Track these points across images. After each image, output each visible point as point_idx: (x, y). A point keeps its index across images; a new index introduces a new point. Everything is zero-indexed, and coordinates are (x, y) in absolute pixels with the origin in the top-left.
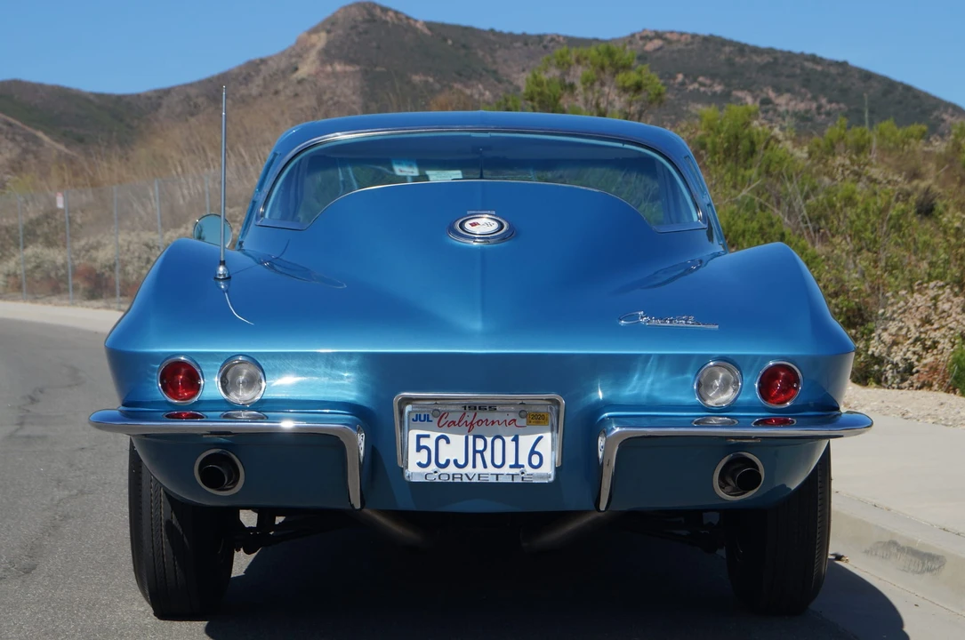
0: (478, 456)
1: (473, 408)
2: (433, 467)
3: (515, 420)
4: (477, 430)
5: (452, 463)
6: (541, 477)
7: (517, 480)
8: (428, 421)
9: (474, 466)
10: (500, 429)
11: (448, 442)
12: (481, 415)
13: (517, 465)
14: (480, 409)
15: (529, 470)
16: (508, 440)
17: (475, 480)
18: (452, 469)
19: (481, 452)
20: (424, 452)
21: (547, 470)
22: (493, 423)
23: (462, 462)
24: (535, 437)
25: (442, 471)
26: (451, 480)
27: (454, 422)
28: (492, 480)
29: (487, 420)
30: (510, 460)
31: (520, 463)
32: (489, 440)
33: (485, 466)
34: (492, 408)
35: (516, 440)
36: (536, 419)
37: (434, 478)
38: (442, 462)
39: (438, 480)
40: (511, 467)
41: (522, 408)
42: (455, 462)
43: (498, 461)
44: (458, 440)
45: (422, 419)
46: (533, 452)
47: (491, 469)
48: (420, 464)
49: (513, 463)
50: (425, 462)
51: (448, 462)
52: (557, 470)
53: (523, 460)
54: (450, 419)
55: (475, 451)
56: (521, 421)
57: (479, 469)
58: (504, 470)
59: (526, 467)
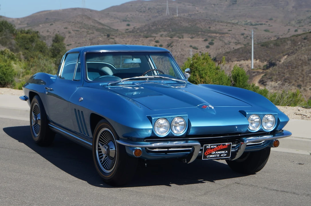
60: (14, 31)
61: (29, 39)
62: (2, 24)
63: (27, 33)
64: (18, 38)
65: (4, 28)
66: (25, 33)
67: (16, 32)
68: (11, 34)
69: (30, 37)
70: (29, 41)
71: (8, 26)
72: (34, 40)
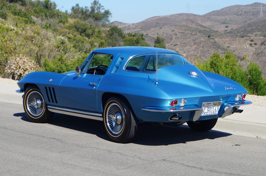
1: (208, 104)
4: (209, 107)
6: (217, 113)
7: (214, 114)
8: (203, 106)
10: (211, 107)
12: (209, 105)
15: (215, 113)
16: (212, 108)
17: (209, 115)
18: (206, 114)
21: (217, 112)
23: (207, 112)
24: (216, 107)
28: (211, 115)
30: (213, 112)
32: (210, 108)
34: (210, 104)
35: (213, 108)
36: (215, 105)
38: (205, 113)
39: (205, 116)
41: (214, 103)
44: (206, 109)
46: (215, 110)
50: (203, 113)
52: (218, 112)
53: (214, 111)
54: (205, 106)
55: (208, 110)
56: (213, 105)
57: (209, 113)
58: (212, 113)
59: (215, 112)
60: (123, 35)
61: (135, 41)
62: (113, 29)
63: (134, 36)
64: (126, 40)
65: (114, 32)
66: (132, 36)
67: (124, 36)
68: (119, 37)
69: (136, 39)
70: (134, 42)
71: (118, 30)
72: (139, 42)
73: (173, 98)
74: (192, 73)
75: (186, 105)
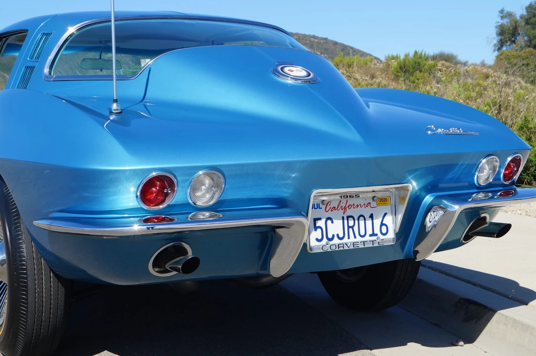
0: (351, 230)
1: (346, 196)
2: (325, 240)
3: (370, 203)
4: (349, 212)
5: (336, 237)
6: (389, 240)
7: (376, 245)
8: (320, 208)
9: (349, 238)
10: (363, 210)
11: (332, 222)
12: (351, 201)
13: (373, 234)
14: (350, 197)
15: (382, 237)
16: (367, 217)
17: (352, 247)
18: (336, 241)
19: (352, 227)
20: (319, 230)
21: (391, 235)
22: (357, 206)
23: (341, 235)
24: (383, 212)
25: (331, 243)
26: (337, 249)
27: (334, 208)
28: (361, 246)
29: (354, 204)
30: (369, 232)
31: (375, 233)
32: (356, 218)
33: (355, 237)
34: (357, 196)
35: (371, 217)
36: (380, 201)
37: (327, 249)
38: (330, 236)
39: (330, 250)
40: (370, 235)
41: (374, 194)
42: (338, 235)
43: (362, 233)
45: (316, 207)
46: (382, 224)
47: (359, 239)
48: (317, 240)
49: (371, 233)
50: (320, 238)
51: (333, 236)
52: (397, 234)
53: (377, 231)
54: (332, 206)
55: (349, 227)
56: (374, 204)
57: (352, 239)
58: (367, 238)
59: (379, 235)
73: (153, 166)
74: (286, 69)
75: (223, 198)
